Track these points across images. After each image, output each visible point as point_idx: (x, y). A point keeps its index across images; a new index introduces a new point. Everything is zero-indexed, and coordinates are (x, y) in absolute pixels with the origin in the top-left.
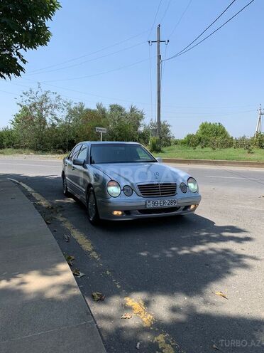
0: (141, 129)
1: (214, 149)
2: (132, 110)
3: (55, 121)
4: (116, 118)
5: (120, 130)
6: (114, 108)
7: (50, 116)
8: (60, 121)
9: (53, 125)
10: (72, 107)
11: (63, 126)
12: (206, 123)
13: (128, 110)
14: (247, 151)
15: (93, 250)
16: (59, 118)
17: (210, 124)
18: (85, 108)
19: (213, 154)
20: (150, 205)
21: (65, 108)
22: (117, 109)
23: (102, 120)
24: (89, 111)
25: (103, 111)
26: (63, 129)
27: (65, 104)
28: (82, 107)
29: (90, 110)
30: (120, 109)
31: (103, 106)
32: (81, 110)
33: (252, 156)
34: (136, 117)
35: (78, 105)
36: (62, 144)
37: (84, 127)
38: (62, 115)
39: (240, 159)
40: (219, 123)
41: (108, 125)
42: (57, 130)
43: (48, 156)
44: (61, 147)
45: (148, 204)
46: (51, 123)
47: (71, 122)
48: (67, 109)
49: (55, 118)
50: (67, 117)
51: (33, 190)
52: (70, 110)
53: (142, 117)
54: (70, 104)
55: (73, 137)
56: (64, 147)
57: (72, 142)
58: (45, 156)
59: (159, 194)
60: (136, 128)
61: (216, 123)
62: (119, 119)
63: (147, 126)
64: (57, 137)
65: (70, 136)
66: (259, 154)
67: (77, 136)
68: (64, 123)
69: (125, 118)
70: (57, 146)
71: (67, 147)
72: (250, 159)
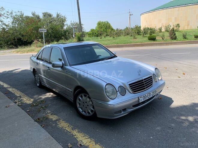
0: (65, 28)
2: (58, 16)
3: (4, 26)
4: (48, 21)
5: (52, 29)
6: (45, 15)
8: (8, 26)
9: (4, 29)
10: (14, 14)
11: (10, 29)
13: (54, 16)
14: (132, 37)
16: (7, 24)
19: (114, 41)
22: (47, 15)
23: (39, 23)
24: (27, 18)
25: (38, 17)
26: (11, 32)
27: (8, 14)
28: (23, 15)
30: (50, 15)
31: (37, 14)
32: (22, 17)
33: (136, 40)
34: (62, 21)
35: (19, 14)
36: (13, 41)
37: (27, 29)
39: (131, 42)
40: (107, 22)
41: (43, 26)
42: (7, 32)
43: (4, 51)
44: (12, 44)
45: (141, 99)
46: (2, 28)
47: (16, 26)
48: (11, 17)
49: (4, 24)
50: (13, 22)
51: (9, 86)
52: (14, 18)
53: (65, 20)
54: (11, 13)
55: (20, 36)
56: (15, 44)
57: (19, 40)
58: (3, 51)
59: (145, 89)
60: (62, 27)
61: (105, 22)
62: (51, 22)
63: (68, 25)
64: (7, 37)
65: (17, 36)
66: (140, 39)
67: (23, 35)
68: (11, 27)
69: (54, 21)
70: (9, 43)
71: (17, 43)
72: (137, 42)
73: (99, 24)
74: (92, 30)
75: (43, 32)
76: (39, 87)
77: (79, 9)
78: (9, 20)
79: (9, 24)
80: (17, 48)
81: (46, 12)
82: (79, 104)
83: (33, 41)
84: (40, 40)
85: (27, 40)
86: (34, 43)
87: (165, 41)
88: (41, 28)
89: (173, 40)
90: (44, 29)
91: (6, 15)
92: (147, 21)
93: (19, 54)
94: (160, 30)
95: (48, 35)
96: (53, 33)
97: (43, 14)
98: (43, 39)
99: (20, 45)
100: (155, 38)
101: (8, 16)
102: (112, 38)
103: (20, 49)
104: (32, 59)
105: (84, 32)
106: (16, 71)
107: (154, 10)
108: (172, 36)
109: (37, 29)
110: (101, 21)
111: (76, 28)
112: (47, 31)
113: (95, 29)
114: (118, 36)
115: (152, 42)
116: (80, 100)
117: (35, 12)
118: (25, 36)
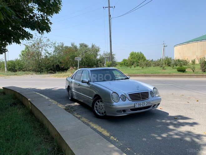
0: (98, 57)
1: (143, 68)
2: (93, 46)
3: (47, 54)
4: (84, 51)
5: (86, 58)
6: (82, 45)
7: (44, 51)
9: (46, 56)
10: (57, 45)
11: (51, 57)
12: (133, 52)
13: (90, 46)
14: (162, 68)
15: (111, 135)
16: (49, 52)
17: (135, 53)
18: (64, 46)
19: (143, 71)
20: (137, 106)
21: (53, 46)
22: (83, 46)
23: (76, 53)
24: (66, 47)
25: (76, 47)
26: (52, 59)
27: (52, 44)
28: (63, 45)
29: (68, 47)
30: (86, 46)
31: (75, 44)
32: (62, 47)
33: (165, 71)
34: (95, 50)
35: (60, 44)
36: (52, 67)
37: (65, 57)
38: (51, 50)
39: (159, 73)
40: (141, 52)
41: (79, 55)
42: (48, 60)
43: (45, 75)
44: (51, 70)
45: (136, 105)
46: (45, 55)
47: (56, 54)
48: (54, 47)
49: (47, 52)
50: (54, 51)
51: (49, 98)
52: (56, 48)
53: (99, 50)
54: (55, 44)
55: (58, 63)
56: (53, 69)
57: (58, 66)
58: (43, 75)
59: (141, 99)
60: (95, 56)
61: (139, 52)
62: (85, 52)
63: (101, 55)
64: (48, 63)
65: (56, 62)
66: (169, 70)
67: (61, 63)
68: (52, 55)
69: (89, 51)
70: (49, 69)
71: (55, 69)
72: (165, 73)
73: (132, 54)
74: (124, 60)
75: (78, 60)
76: (70, 100)
77: (111, 41)
78: (51, 49)
79: (51, 53)
80: (55, 73)
81: (83, 43)
82: (96, 107)
83: (69, 68)
84: (75, 67)
85: (64, 67)
86: (69, 69)
87: (195, 73)
88: (77, 57)
89: (204, 73)
90: (79, 58)
91: (50, 45)
92: (180, 53)
93: (56, 78)
94: (194, 62)
95: (82, 63)
96: (87, 61)
97: (80, 44)
98: (78, 67)
99: (58, 71)
100: (185, 70)
101: (52, 46)
102: (141, 68)
103: (58, 74)
104: (68, 79)
105: (115, 62)
106: (55, 89)
107: (188, 42)
108: (204, 68)
109: (73, 57)
110: (134, 52)
111: (108, 58)
112: (82, 59)
113: (127, 59)
114: (148, 67)
115: (182, 74)
116: (97, 104)
117: (74, 43)
118: (63, 63)
